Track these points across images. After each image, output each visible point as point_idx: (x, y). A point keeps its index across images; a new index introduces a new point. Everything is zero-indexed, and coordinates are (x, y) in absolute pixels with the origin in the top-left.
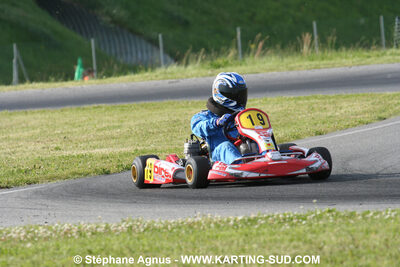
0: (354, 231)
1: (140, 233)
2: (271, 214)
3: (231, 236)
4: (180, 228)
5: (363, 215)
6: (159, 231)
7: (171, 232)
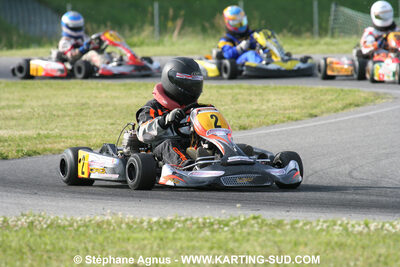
0: (281, 242)
1: (42, 229)
2: (189, 217)
3: (143, 240)
4: (87, 227)
5: (292, 225)
6: (64, 228)
7: (77, 230)
